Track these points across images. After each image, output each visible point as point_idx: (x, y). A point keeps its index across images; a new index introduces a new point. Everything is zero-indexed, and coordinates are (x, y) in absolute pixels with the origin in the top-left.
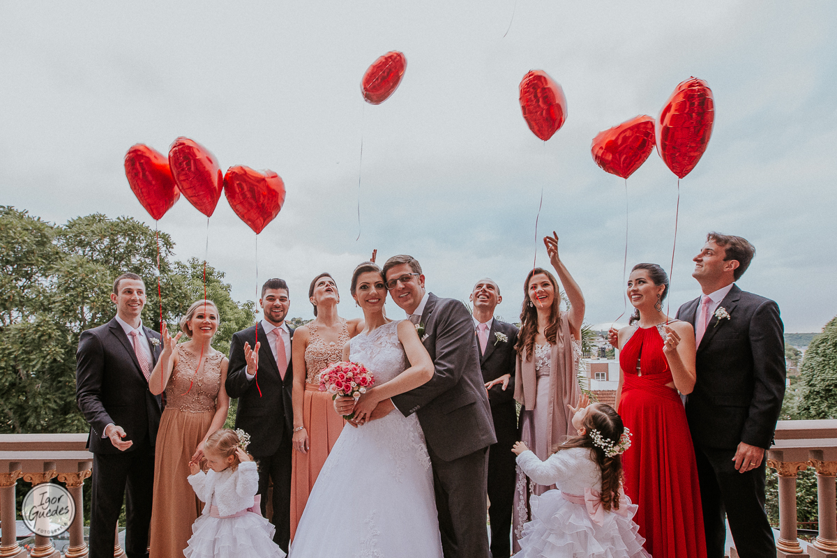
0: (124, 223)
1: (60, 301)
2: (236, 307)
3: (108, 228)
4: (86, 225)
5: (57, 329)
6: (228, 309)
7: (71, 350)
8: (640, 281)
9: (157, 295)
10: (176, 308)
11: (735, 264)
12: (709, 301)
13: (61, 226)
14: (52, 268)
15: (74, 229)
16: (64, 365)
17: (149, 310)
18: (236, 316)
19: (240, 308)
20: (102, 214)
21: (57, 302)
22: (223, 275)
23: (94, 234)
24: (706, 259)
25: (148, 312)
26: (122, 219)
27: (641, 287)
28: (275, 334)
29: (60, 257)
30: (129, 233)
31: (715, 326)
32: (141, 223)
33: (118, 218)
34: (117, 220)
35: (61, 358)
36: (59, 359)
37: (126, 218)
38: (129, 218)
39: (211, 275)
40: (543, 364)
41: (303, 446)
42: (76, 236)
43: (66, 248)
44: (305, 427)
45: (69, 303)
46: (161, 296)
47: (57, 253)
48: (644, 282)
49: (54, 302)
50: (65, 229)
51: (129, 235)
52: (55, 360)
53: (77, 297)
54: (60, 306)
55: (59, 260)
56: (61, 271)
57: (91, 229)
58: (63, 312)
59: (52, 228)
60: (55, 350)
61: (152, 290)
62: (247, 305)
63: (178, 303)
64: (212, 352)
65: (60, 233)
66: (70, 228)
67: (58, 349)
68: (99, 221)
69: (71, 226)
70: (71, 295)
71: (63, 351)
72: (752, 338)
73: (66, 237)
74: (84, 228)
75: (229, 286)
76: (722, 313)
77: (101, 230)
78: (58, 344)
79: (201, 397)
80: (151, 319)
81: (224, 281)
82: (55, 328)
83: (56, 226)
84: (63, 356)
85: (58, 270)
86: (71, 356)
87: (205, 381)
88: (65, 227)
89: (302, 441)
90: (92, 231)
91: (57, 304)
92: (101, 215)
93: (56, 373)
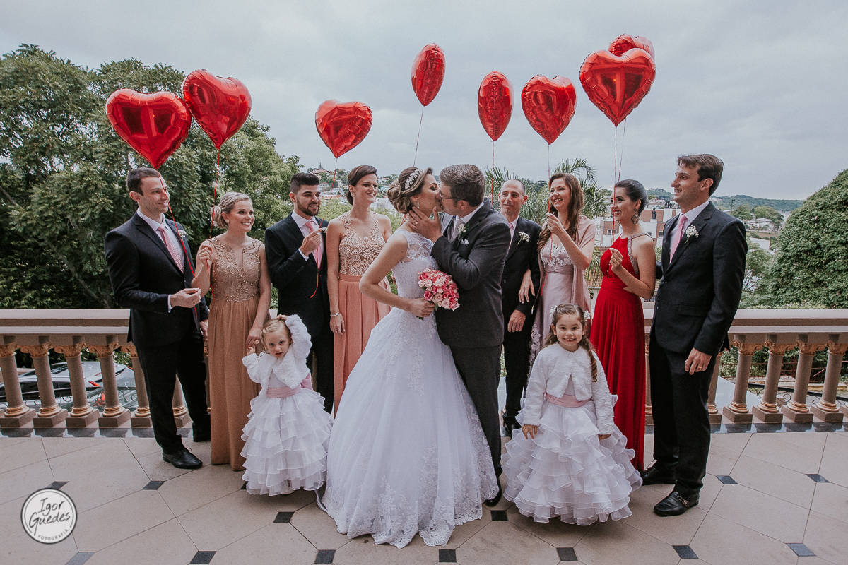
0: (162, 71)
1: (103, 152)
2: (281, 161)
3: (146, 76)
4: (122, 71)
5: (103, 180)
6: (273, 163)
7: (119, 200)
8: (619, 199)
9: (203, 148)
10: (223, 161)
11: (710, 181)
12: (685, 219)
13: (94, 71)
14: (90, 117)
15: (110, 75)
16: (114, 214)
17: (195, 163)
18: (282, 170)
19: (285, 162)
20: (138, 60)
21: (100, 152)
22: (267, 129)
23: (132, 82)
24: (683, 183)
25: (194, 165)
26: (160, 67)
27: (620, 205)
28: (307, 227)
29: (97, 105)
30: (169, 82)
31: (686, 242)
32: (180, 72)
33: (156, 66)
34: (154, 68)
35: (110, 208)
36: (108, 209)
37: (164, 67)
38: (167, 66)
39: (255, 128)
40: (555, 262)
41: (340, 330)
42: (112, 82)
43: (103, 95)
44: (340, 312)
45: (113, 154)
46: (207, 149)
47: (94, 101)
48: (622, 200)
49: (97, 153)
50: (99, 74)
51: (168, 85)
52: (104, 210)
53: (121, 148)
54: (103, 156)
55: (96, 109)
56: (100, 120)
57: (128, 76)
58: (107, 163)
59: (84, 72)
60: (103, 201)
61: (196, 142)
62: (292, 159)
63: (223, 157)
64: (249, 241)
65: (94, 78)
66: (104, 74)
67: (106, 200)
68: (135, 68)
69: (106, 70)
70: (113, 146)
71: (111, 201)
72: (715, 256)
73: (101, 83)
74: (119, 75)
75: (274, 140)
76: (692, 231)
77: (138, 78)
78: (106, 194)
79: (245, 287)
80: (198, 172)
81: (269, 135)
82: (100, 178)
83: (89, 71)
84: (112, 207)
85: (97, 119)
86: (121, 205)
87: (245, 271)
88: (98, 72)
89: (339, 325)
90: (129, 79)
91: (99, 155)
92: (136, 62)
93: (106, 222)
